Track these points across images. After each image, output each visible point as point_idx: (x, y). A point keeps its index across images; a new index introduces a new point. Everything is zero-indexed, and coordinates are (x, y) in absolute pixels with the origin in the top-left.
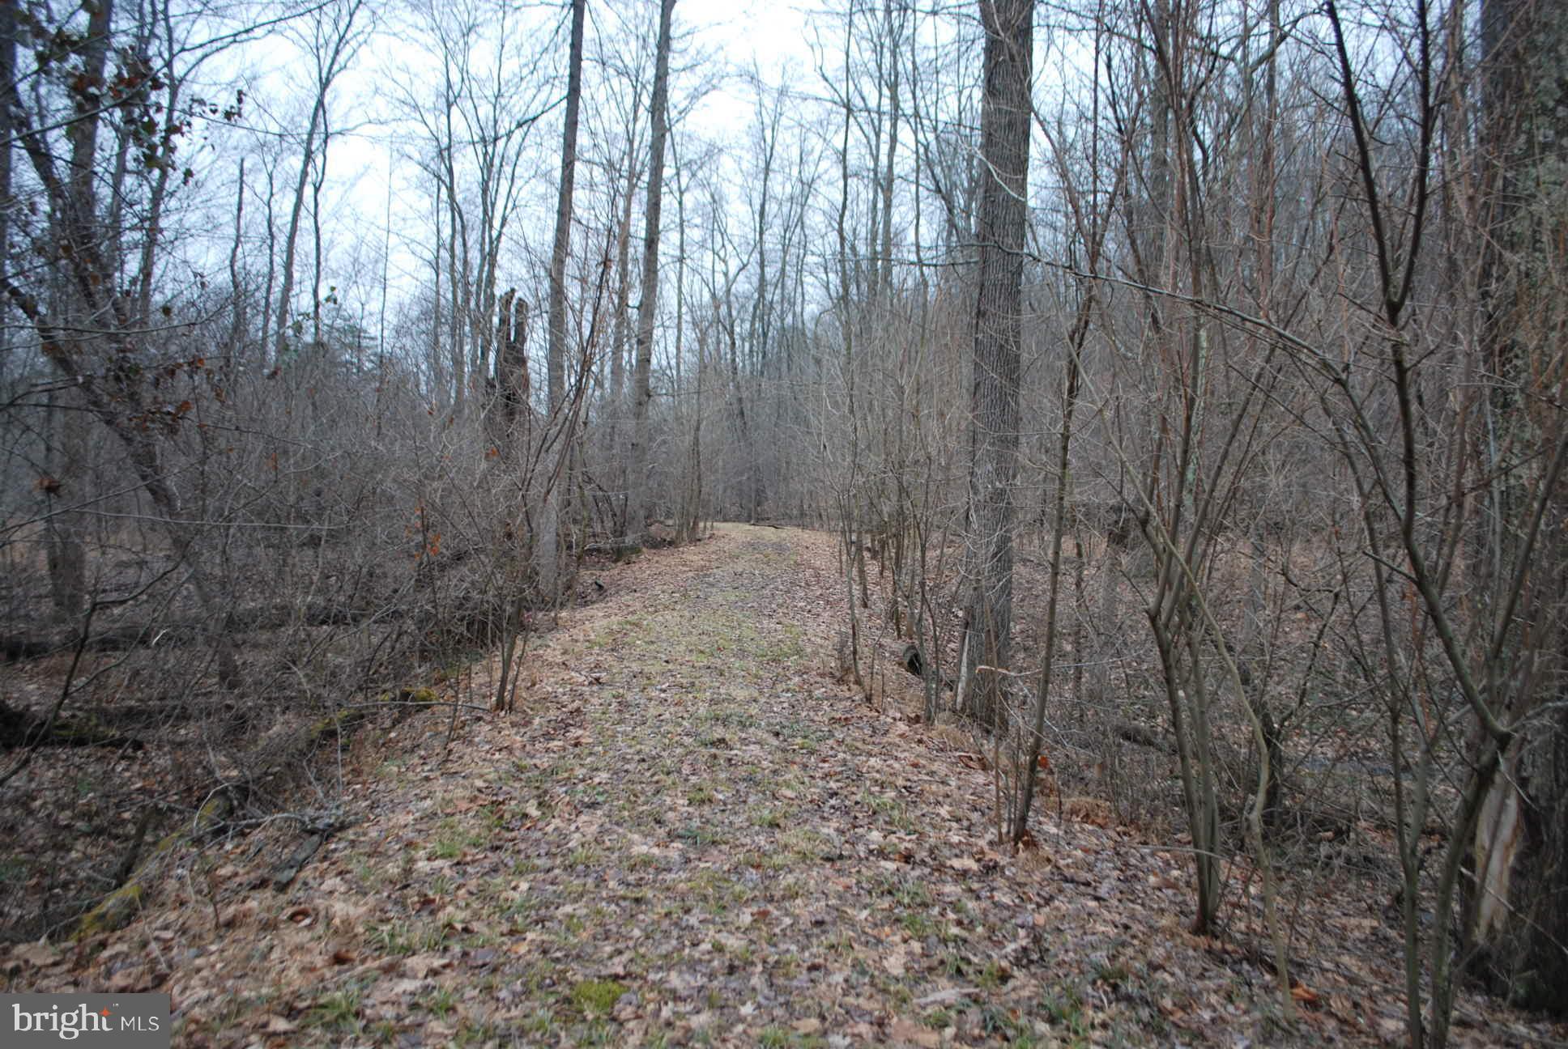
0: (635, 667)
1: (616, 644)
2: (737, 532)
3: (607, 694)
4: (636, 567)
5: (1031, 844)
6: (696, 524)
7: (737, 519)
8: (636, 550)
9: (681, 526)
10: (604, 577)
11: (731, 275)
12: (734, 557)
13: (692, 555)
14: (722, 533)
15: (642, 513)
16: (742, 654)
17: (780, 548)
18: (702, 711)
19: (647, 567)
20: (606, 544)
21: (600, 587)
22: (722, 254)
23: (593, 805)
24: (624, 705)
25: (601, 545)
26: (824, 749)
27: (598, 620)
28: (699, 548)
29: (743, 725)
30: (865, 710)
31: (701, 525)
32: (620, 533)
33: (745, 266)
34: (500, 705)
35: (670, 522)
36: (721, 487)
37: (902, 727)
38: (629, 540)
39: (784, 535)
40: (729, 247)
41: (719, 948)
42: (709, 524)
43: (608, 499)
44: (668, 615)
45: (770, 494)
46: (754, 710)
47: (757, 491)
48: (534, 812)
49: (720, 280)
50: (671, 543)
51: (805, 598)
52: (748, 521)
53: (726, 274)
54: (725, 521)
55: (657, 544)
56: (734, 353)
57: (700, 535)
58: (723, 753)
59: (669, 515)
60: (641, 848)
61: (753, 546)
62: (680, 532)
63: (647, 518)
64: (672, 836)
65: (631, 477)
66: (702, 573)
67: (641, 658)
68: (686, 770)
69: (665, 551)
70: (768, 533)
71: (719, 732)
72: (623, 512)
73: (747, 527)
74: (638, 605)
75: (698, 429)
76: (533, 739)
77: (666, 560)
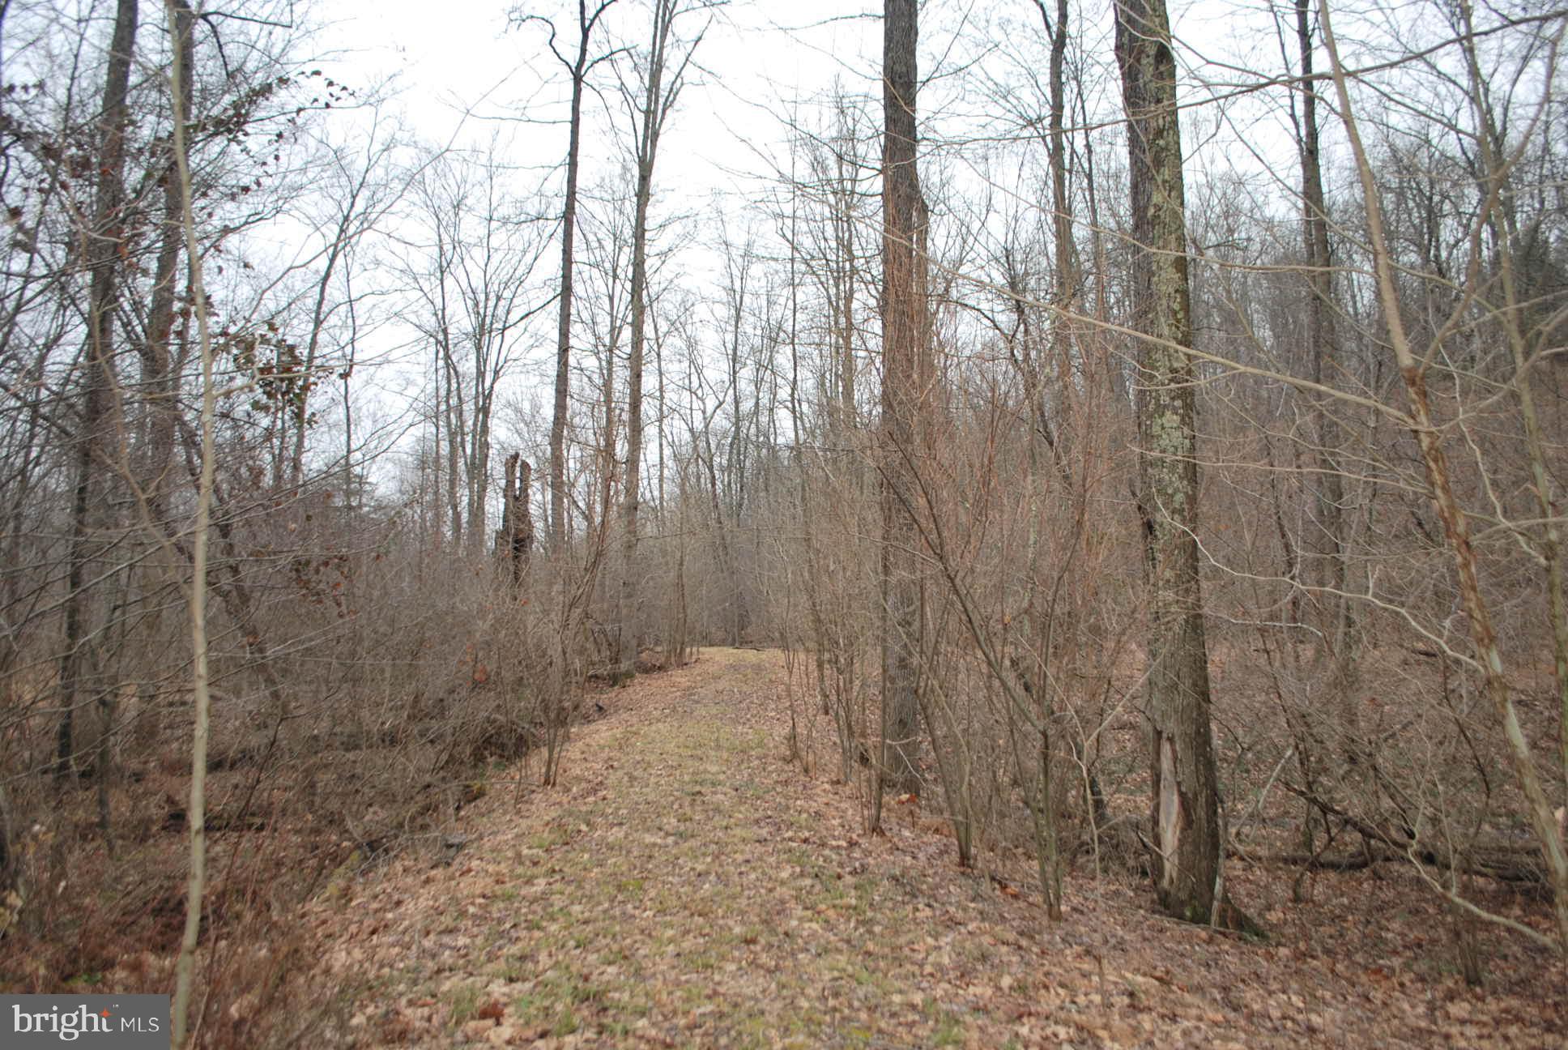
0: (638, 758)
1: (622, 745)
2: (720, 656)
3: (620, 773)
4: (630, 690)
5: (882, 833)
6: (682, 650)
7: (723, 643)
8: (629, 675)
9: (669, 652)
10: (604, 699)
11: (709, 413)
12: (718, 678)
13: (680, 677)
14: (707, 656)
15: (634, 642)
16: (718, 747)
17: (758, 668)
18: (687, 778)
19: (641, 688)
20: (603, 671)
21: (601, 708)
22: (699, 393)
23: (621, 824)
24: (632, 778)
25: (599, 672)
26: (767, 797)
27: (602, 733)
28: (686, 671)
29: (713, 784)
30: (802, 777)
31: (688, 650)
32: (616, 660)
33: (721, 404)
34: (547, 782)
35: (659, 649)
36: (706, 613)
37: (827, 786)
38: (624, 666)
39: (764, 657)
40: (706, 388)
41: (693, 869)
42: (695, 649)
43: (604, 632)
44: (660, 725)
45: (753, 619)
46: (722, 777)
47: (741, 615)
48: (584, 828)
49: (698, 417)
50: (660, 668)
51: (776, 710)
52: (732, 644)
53: (704, 412)
54: (711, 645)
55: (648, 670)
56: (714, 485)
57: (687, 660)
58: (699, 799)
59: (657, 642)
60: (649, 839)
61: (734, 668)
62: (668, 658)
63: (639, 645)
64: (668, 834)
65: (624, 611)
66: (688, 692)
67: (642, 752)
68: (676, 806)
69: (655, 675)
70: (750, 655)
71: (698, 788)
72: (617, 641)
73: (731, 650)
74: (635, 720)
75: (681, 564)
76: (575, 799)
77: (657, 682)
